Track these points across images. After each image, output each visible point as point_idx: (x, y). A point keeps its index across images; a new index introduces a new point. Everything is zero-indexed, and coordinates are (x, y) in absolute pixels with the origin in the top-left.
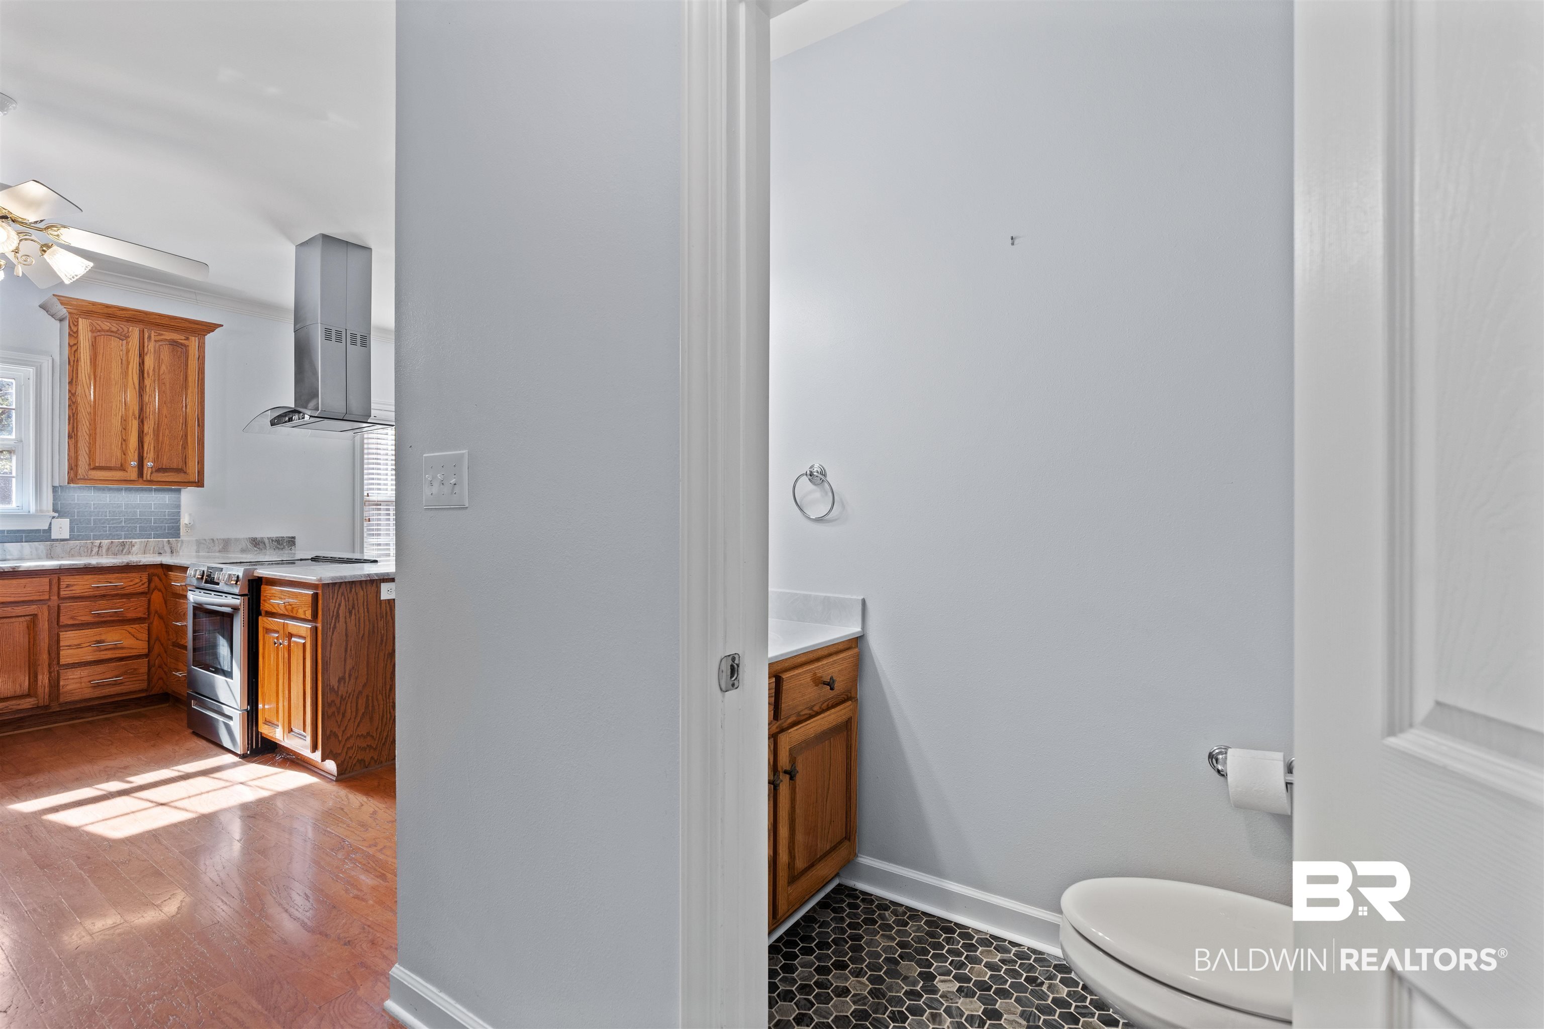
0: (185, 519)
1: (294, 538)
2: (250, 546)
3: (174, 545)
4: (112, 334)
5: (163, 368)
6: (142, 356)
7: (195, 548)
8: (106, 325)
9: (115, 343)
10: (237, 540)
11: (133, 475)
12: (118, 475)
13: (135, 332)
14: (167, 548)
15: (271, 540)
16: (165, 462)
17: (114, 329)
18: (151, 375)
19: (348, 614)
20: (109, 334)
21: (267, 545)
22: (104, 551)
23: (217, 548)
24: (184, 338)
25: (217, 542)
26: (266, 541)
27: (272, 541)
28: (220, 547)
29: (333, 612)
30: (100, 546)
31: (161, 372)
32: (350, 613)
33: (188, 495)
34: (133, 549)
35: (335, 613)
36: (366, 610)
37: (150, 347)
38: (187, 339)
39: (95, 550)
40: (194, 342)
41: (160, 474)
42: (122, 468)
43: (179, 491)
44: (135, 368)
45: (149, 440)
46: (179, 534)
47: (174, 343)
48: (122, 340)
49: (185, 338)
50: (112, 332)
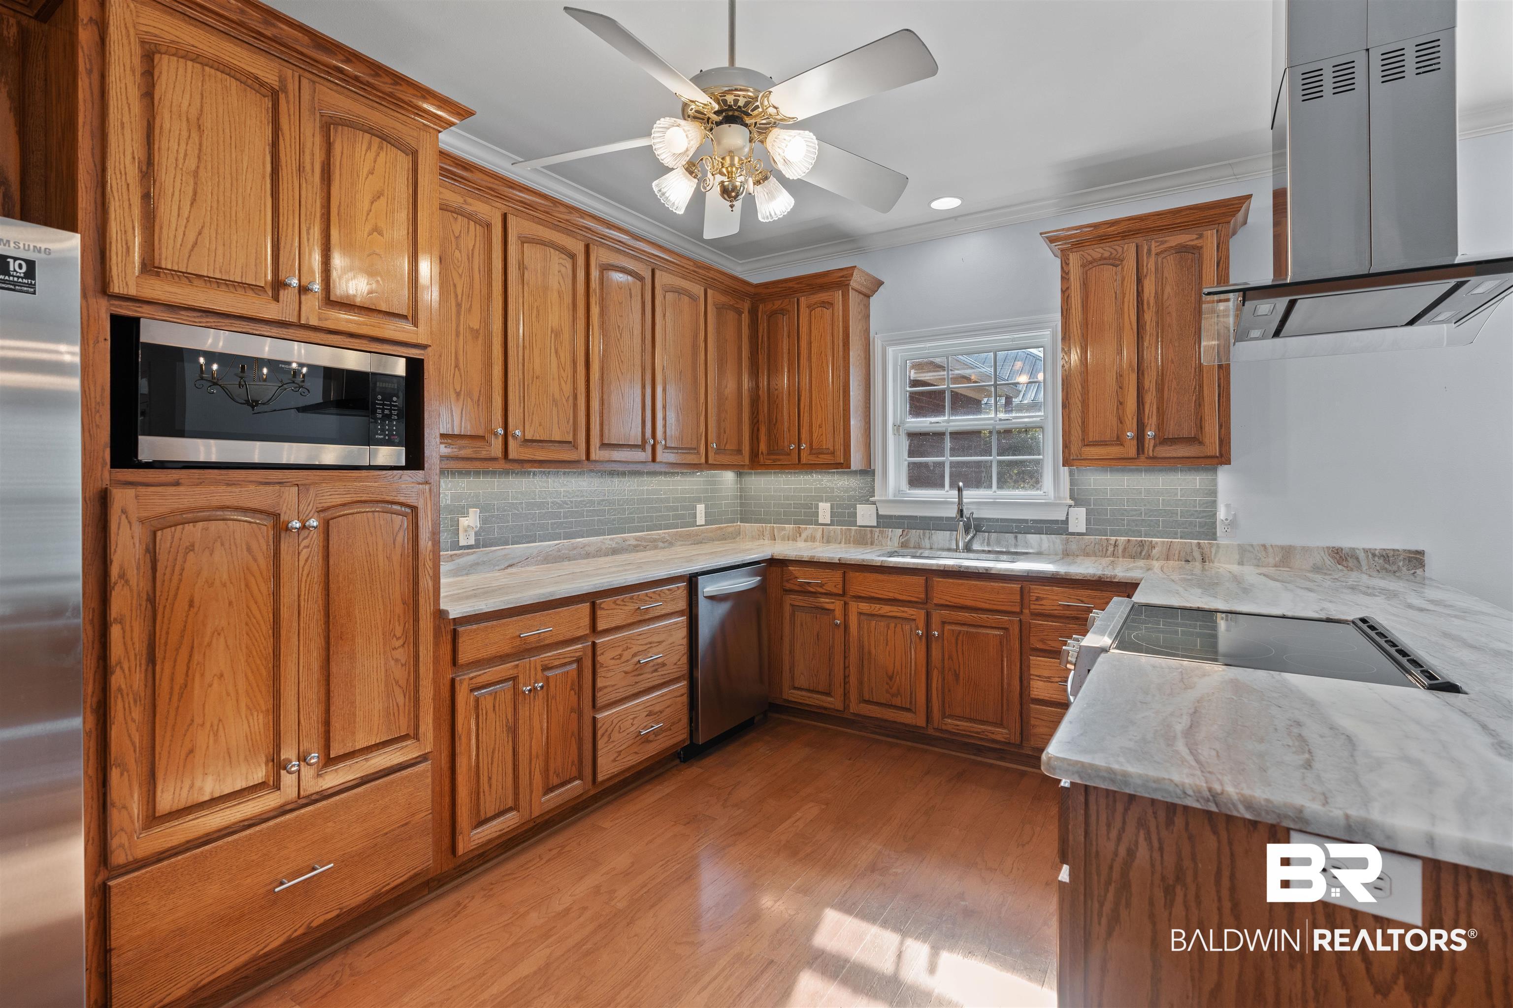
0: (1222, 514)
1: (1421, 553)
2: (1329, 561)
3: (1206, 550)
4: (1105, 262)
5: (1168, 290)
6: (1139, 281)
7: (1237, 557)
8: (1097, 252)
9: (1108, 272)
10: (1305, 550)
11: (1131, 450)
12: (1114, 451)
13: (1129, 250)
14: (1197, 554)
15: (1372, 554)
16: (1172, 430)
17: (1107, 254)
18: (1152, 304)
19: (1159, 894)
20: (1102, 262)
21: (1364, 563)
22: (1120, 551)
23: (1271, 560)
24: (1195, 236)
25: (1270, 550)
26: (1362, 556)
27: (1374, 555)
28: (1277, 559)
29: (1111, 868)
30: (1115, 545)
31: (1165, 297)
32: (1169, 891)
33: (1224, 478)
34: (1154, 551)
35: (1116, 875)
36: (1227, 905)
37: (1150, 264)
38: (1201, 236)
39: (1111, 549)
40: (1210, 238)
41: (1167, 448)
42: (1119, 441)
43: (1215, 470)
44: (1131, 300)
45: (1150, 398)
46: (1215, 534)
47: (1182, 250)
48: (1116, 266)
49: (1197, 236)
50: (1105, 259)
